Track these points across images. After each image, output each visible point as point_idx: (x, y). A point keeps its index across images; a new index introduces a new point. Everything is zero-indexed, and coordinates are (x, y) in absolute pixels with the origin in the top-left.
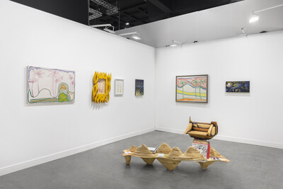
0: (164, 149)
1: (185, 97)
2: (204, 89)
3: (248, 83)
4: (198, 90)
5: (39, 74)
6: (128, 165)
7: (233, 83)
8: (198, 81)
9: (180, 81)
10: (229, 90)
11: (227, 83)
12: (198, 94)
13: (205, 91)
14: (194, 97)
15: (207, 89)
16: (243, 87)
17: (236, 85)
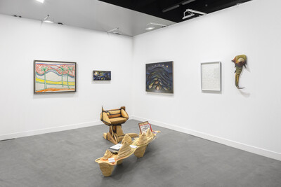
2: (72, 77)
3: (110, 72)
4: (65, 78)
7: (99, 72)
8: (66, 68)
10: (96, 78)
11: (94, 72)
12: (65, 83)
13: (74, 80)
14: (61, 87)
15: (75, 77)
16: (107, 76)
17: (102, 74)
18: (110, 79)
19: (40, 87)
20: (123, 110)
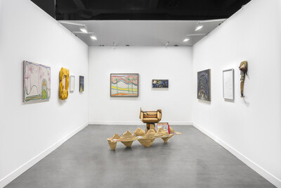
0: (140, 133)
1: (119, 92)
2: (136, 85)
3: (167, 81)
4: (130, 86)
5: (31, 69)
6: (114, 150)
7: (158, 81)
8: (131, 78)
9: (114, 78)
10: (154, 86)
11: (153, 81)
12: (131, 90)
13: (136, 87)
14: (127, 92)
15: (138, 85)
16: (164, 84)
17: (160, 83)
18: (167, 87)
19: (114, 92)
20: (158, 113)
